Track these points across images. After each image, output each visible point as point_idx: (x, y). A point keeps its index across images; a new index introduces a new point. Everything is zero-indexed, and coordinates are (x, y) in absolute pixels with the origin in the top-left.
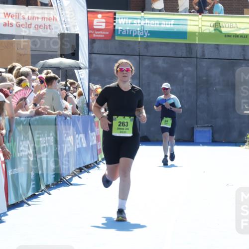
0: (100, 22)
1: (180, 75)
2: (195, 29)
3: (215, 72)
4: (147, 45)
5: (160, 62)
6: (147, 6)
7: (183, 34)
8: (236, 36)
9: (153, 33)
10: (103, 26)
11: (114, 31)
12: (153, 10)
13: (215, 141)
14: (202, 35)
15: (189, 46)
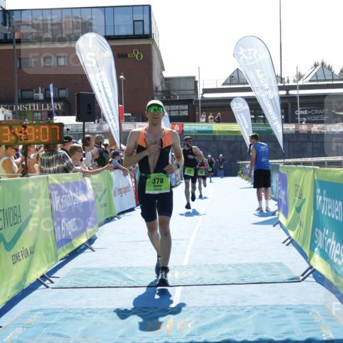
0: (177, 128)
1: (210, 148)
2: (216, 129)
3: (225, 146)
4: (196, 136)
5: (202, 143)
6: (197, 119)
7: (211, 132)
8: (233, 132)
9: (199, 132)
10: (178, 129)
11: (183, 131)
12: (199, 121)
13: (226, 175)
14: (219, 132)
15: (214, 137)
